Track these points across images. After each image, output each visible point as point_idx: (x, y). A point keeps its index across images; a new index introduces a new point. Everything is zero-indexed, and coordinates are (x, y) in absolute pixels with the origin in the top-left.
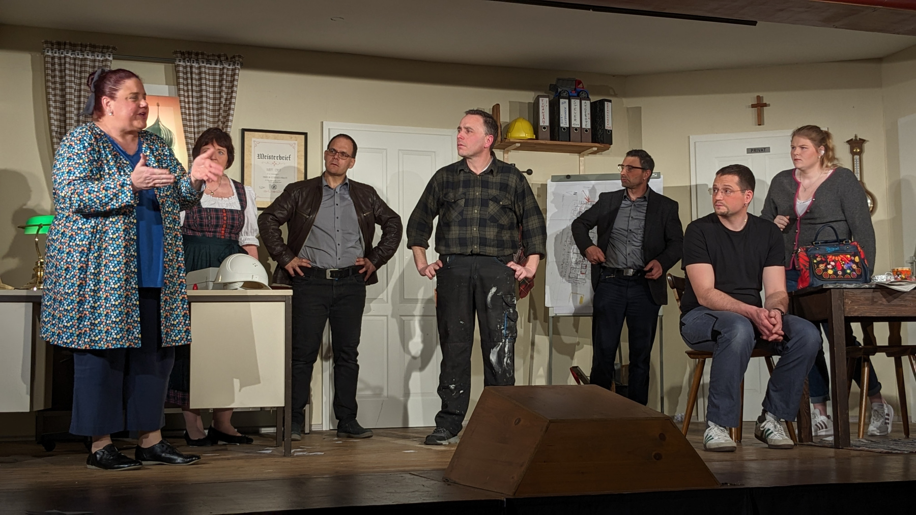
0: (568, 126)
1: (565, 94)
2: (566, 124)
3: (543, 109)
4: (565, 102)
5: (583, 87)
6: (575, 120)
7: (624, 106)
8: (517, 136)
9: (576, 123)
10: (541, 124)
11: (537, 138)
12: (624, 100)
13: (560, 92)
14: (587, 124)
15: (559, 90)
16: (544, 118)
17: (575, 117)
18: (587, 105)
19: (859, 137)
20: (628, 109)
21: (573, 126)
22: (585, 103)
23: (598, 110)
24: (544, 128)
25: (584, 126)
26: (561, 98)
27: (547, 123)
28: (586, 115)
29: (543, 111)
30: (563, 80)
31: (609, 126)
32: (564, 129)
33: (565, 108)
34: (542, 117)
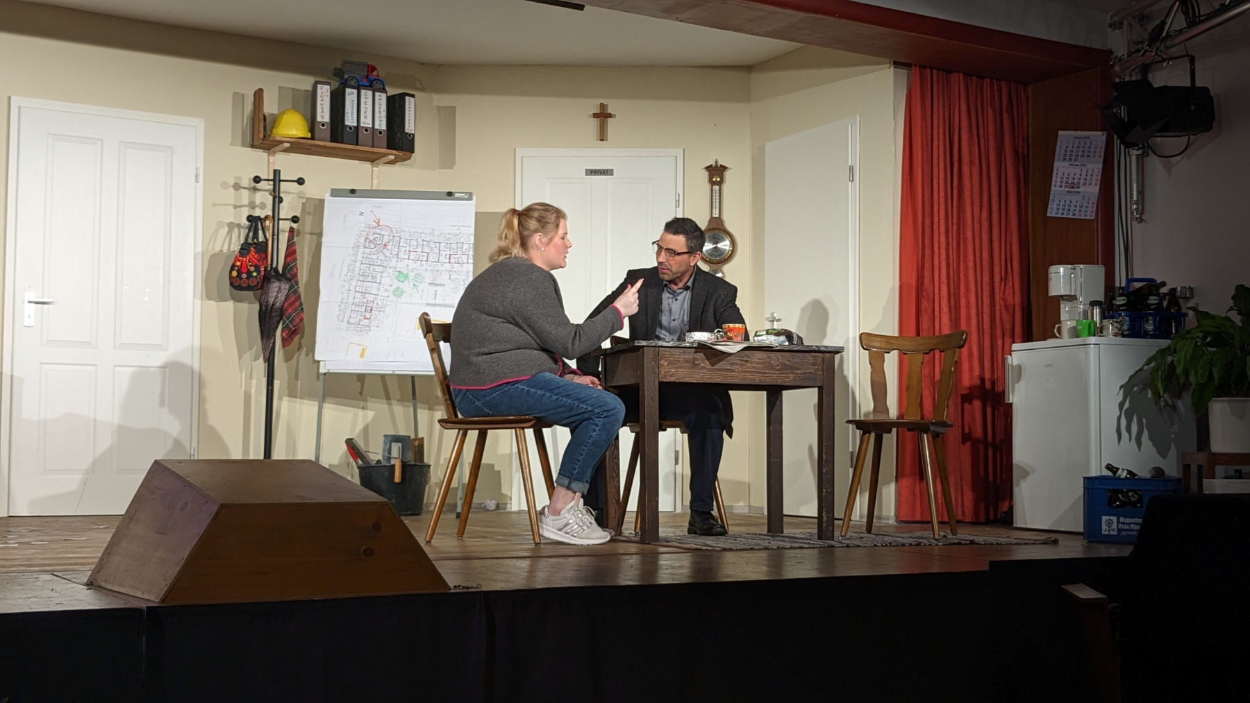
0: (355, 124)
1: (353, 82)
2: (353, 122)
3: (322, 100)
4: (353, 93)
5: (378, 75)
6: (365, 117)
7: (434, 104)
8: (286, 132)
9: (366, 122)
10: (319, 119)
11: (313, 138)
12: (435, 96)
13: (347, 79)
14: (381, 124)
15: (346, 76)
16: (322, 112)
17: (365, 113)
18: (381, 99)
19: (721, 163)
20: (439, 108)
21: (362, 125)
22: (380, 96)
23: (397, 106)
24: (323, 125)
25: (376, 126)
26: (348, 87)
27: (327, 119)
28: (380, 112)
29: (322, 103)
30: (352, 63)
31: (410, 128)
32: (350, 128)
33: (353, 101)
34: (321, 110)
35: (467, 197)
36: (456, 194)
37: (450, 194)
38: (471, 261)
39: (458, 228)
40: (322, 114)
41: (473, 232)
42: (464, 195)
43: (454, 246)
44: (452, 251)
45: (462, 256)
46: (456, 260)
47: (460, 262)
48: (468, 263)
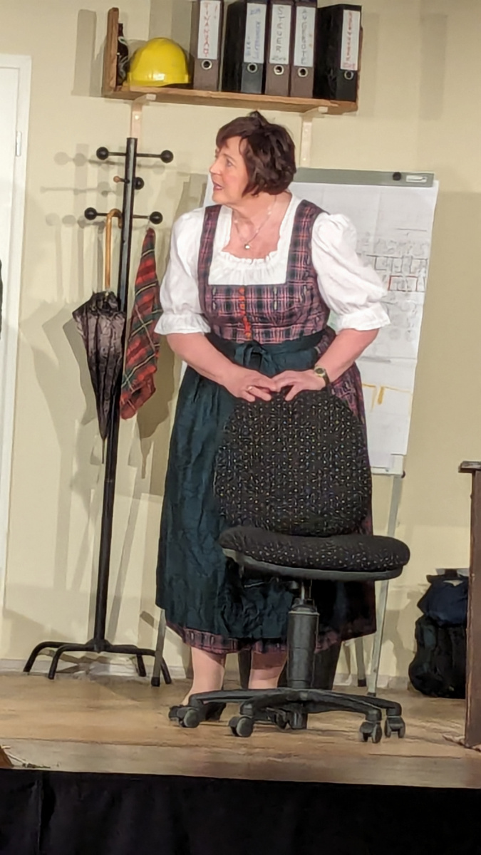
0: (261, 61)
2: (258, 57)
3: (207, 24)
4: (259, 10)
6: (278, 48)
9: (279, 55)
10: (201, 55)
11: (190, 86)
14: (305, 57)
16: (207, 43)
17: (278, 42)
18: (307, 17)
21: (271, 61)
22: (305, 12)
23: (332, 25)
24: (207, 64)
25: (297, 62)
26: (250, 2)
27: (214, 55)
28: (303, 38)
29: (207, 28)
31: (350, 63)
32: (252, 67)
33: (258, 23)
34: (205, 42)
35: (425, 181)
36: (409, 177)
37: (397, 176)
38: (421, 288)
39: (406, 232)
40: (206, 47)
41: (429, 241)
42: (420, 178)
43: (398, 262)
44: (394, 270)
45: (408, 279)
46: (400, 285)
47: (406, 289)
48: (416, 290)
